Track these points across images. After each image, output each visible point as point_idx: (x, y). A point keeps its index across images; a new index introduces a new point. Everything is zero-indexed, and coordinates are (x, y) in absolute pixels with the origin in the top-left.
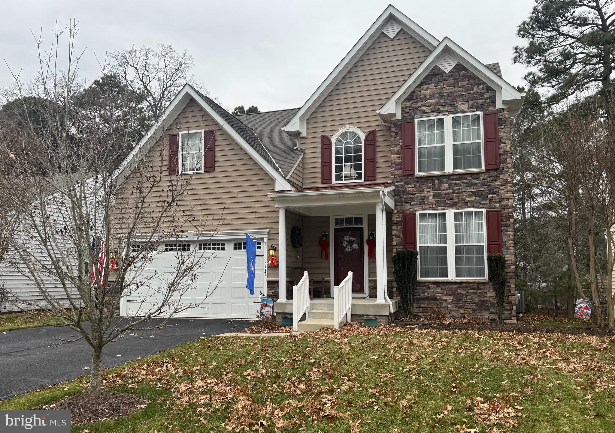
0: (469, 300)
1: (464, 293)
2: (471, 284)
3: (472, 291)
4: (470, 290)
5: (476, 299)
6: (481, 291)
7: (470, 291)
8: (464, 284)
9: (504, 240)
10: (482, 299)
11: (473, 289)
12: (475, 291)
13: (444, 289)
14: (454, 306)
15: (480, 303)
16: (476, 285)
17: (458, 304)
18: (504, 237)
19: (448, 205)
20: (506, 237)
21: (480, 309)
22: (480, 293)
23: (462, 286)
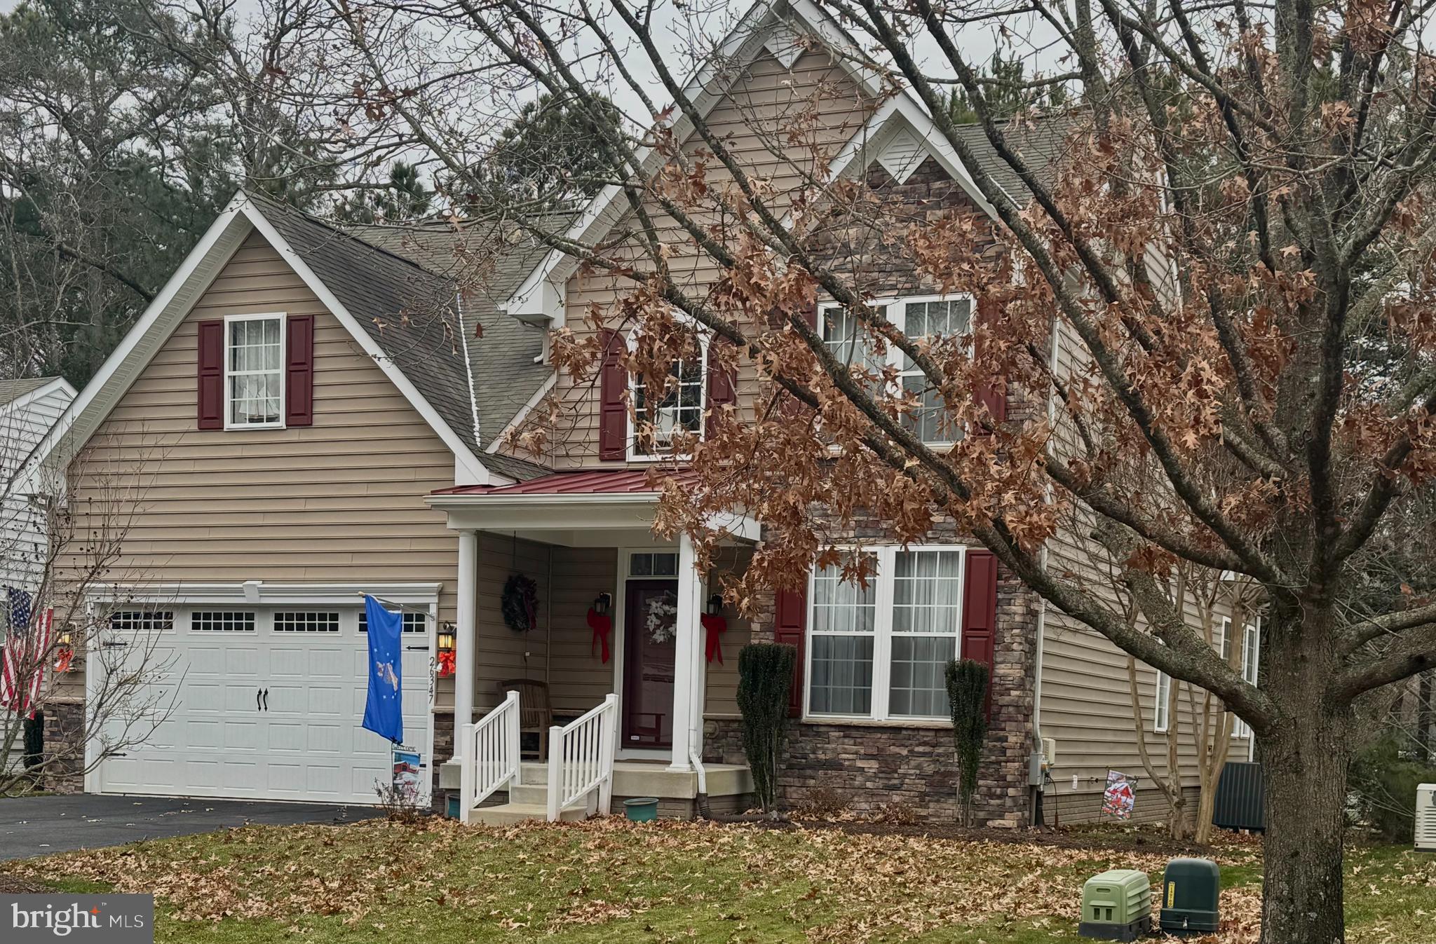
0: (912, 772)
1: (905, 752)
2: (922, 733)
3: (921, 749)
4: (919, 745)
5: (929, 769)
6: (941, 750)
7: (917, 749)
8: (904, 732)
9: (1000, 625)
10: (942, 769)
11: (925, 744)
12: (928, 749)
13: (861, 744)
14: (880, 783)
15: (937, 778)
16: (932, 734)
17: (889, 779)
18: (1003, 618)
19: (882, 534)
20: (1007, 618)
21: (937, 793)
22: (939, 755)
23: (901, 736)
